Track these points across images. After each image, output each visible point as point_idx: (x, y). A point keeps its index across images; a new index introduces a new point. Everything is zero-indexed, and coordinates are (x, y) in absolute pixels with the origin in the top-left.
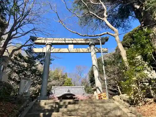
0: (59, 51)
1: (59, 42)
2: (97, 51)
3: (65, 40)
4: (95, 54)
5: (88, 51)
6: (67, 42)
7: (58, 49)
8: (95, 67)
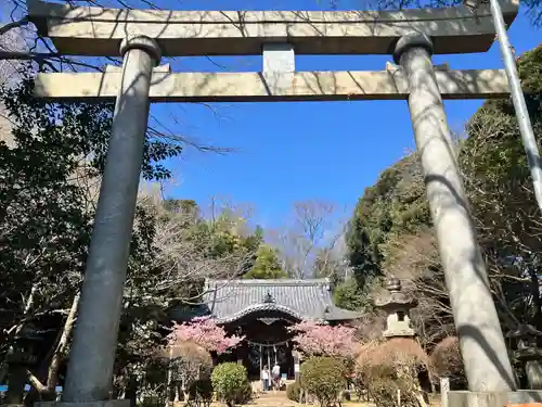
0: (201, 86)
1: (207, 32)
2: (452, 87)
3: (241, 23)
4: (438, 103)
5: (388, 90)
6: (253, 31)
7: (200, 77)
8: (445, 188)
